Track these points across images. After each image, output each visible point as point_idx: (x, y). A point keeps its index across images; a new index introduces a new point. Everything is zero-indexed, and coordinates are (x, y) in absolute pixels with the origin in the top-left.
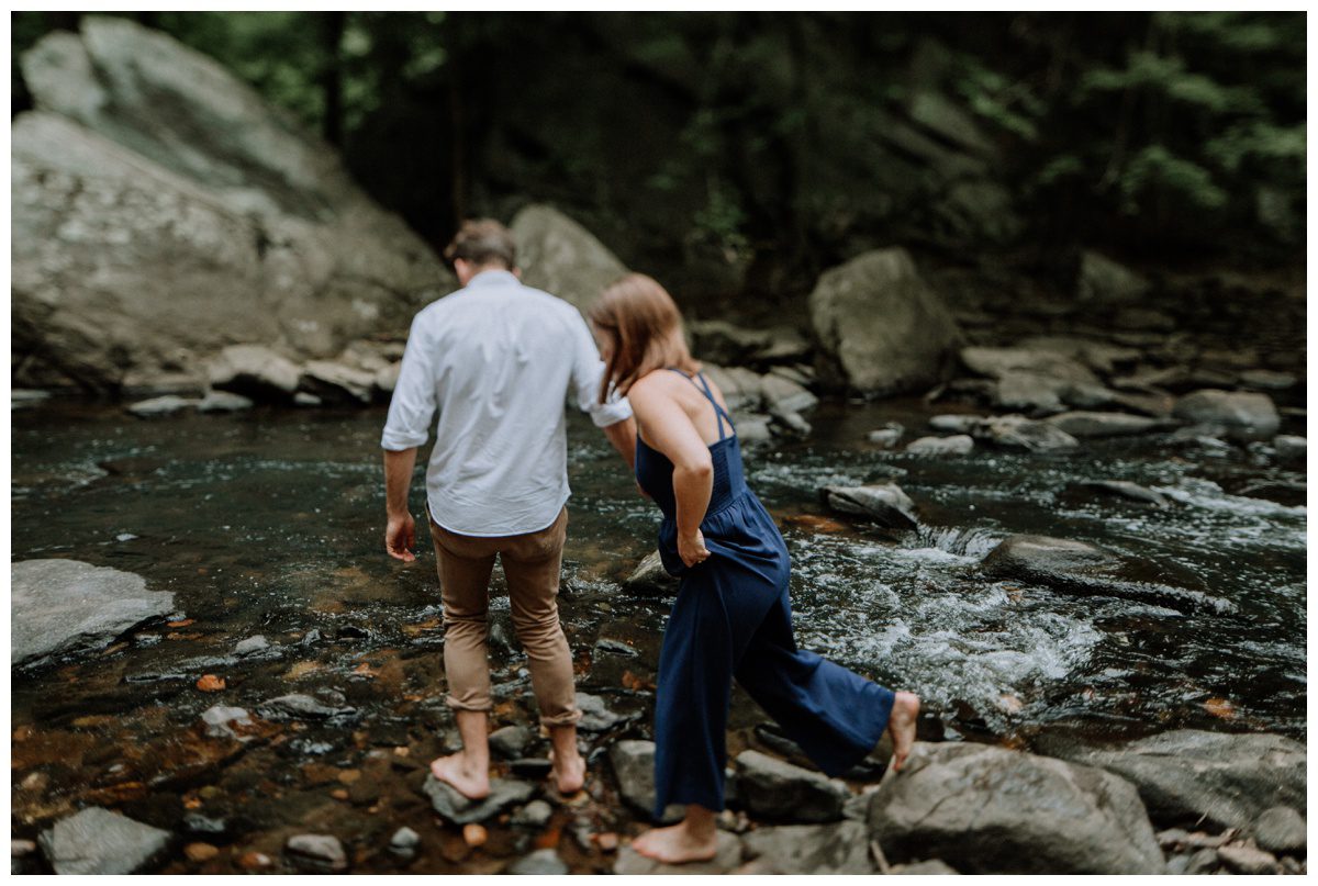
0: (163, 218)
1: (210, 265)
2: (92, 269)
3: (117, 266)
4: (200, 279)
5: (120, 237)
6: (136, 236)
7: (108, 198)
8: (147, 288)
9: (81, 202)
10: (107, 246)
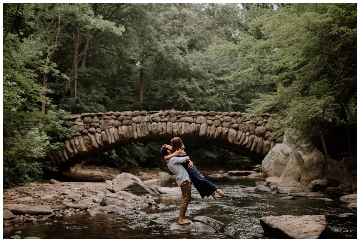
0: (278, 158)
1: (282, 165)
2: (270, 166)
3: (273, 165)
4: (280, 166)
5: (273, 161)
6: (275, 160)
7: (276, 155)
8: (274, 168)
9: (273, 156)
10: (272, 162)
